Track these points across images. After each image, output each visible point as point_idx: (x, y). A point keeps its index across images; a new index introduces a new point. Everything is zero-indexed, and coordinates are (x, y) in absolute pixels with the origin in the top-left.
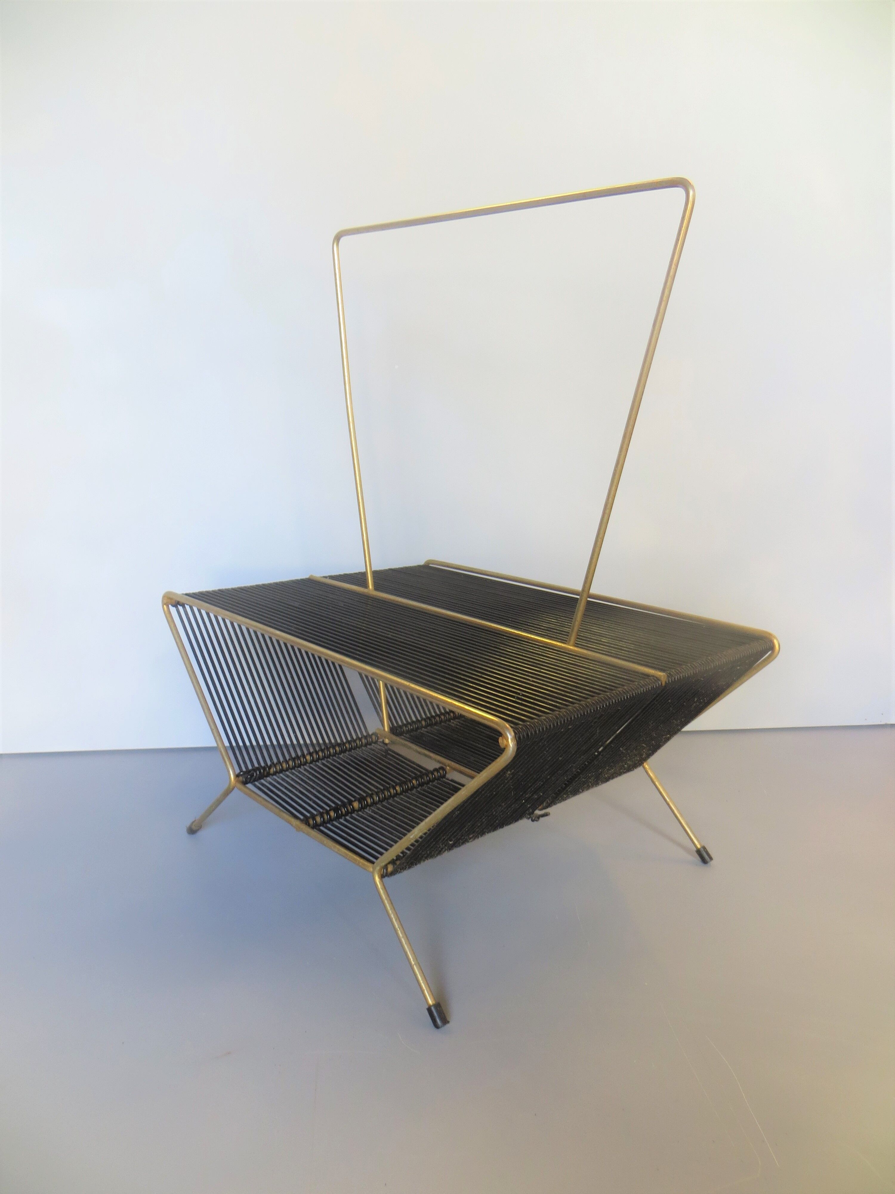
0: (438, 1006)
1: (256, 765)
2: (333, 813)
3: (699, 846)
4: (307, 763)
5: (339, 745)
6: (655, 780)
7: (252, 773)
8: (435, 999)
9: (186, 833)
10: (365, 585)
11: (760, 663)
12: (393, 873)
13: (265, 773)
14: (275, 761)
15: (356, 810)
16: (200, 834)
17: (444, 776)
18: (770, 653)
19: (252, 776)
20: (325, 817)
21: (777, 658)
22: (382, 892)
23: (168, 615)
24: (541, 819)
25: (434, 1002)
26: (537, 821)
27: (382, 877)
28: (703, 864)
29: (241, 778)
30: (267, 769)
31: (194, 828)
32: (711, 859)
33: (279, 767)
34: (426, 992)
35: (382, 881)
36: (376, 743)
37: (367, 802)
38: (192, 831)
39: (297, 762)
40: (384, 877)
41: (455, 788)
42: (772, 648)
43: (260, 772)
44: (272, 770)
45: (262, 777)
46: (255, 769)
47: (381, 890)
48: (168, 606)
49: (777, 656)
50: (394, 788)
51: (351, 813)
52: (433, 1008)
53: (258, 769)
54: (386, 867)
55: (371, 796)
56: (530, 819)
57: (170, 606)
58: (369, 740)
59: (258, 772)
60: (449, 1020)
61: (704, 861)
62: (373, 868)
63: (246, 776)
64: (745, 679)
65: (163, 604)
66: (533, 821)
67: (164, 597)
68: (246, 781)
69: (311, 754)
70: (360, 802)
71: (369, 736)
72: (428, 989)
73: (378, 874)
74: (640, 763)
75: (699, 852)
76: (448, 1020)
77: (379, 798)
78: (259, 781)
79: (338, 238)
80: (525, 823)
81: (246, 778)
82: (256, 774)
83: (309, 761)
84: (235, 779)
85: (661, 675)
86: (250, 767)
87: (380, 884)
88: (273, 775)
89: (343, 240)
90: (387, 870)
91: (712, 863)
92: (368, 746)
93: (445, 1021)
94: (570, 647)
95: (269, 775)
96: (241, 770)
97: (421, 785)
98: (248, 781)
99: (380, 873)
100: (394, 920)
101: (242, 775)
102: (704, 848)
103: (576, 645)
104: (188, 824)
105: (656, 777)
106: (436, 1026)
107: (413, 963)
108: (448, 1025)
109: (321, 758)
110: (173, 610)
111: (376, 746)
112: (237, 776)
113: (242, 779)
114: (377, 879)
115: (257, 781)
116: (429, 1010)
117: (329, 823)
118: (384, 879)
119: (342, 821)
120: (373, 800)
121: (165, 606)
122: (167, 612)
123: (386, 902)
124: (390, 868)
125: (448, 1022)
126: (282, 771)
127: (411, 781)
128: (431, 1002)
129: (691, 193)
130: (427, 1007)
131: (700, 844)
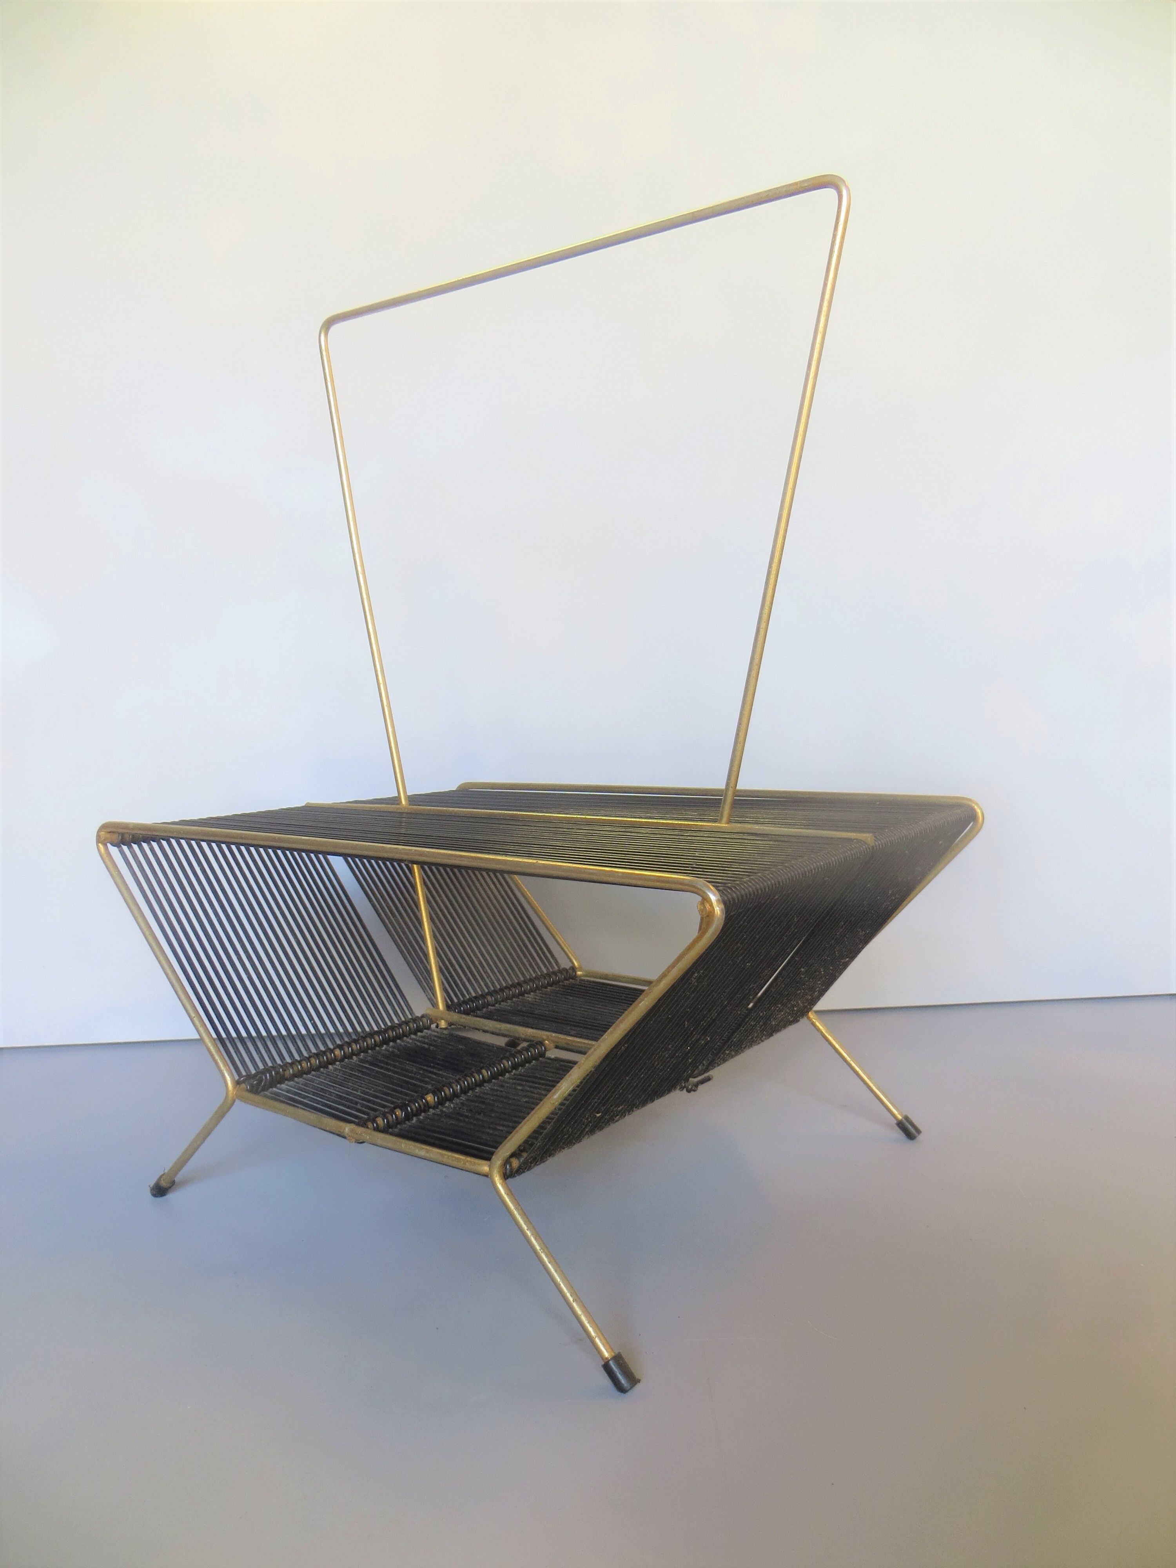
0: (618, 1358)
3: (900, 1117)
5: (378, 1033)
7: (260, 1078)
8: (612, 1350)
11: (962, 839)
12: (520, 1171)
13: (278, 1076)
15: (431, 1107)
16: (171, 1196)
17: (542, 1055)
18: (969, 827)
19: (261, 1081)
20: (390, 1117)
21: (980, 834)
22: (507, 1199)
23: (107, 858)
25: (612, 1354)
26: (694, 1091)
27: (505, 1178)
28: (909, 1140)
29: (242, 1087)
30: (279, 1072)
31: (164, 1184)
32: (918, 1131)
33: (296, 1069)
34: (597, 1340)
35: (506, 1184)
36: (429, 1028)
37: (443, 1095)
38: (160, 1191)
39: (320, 1060)
40: (508, 1178)
41: (565, 1067)
42: (971, 819)
43: (271, 1075)
44: (288, 1072)
45: (274, 1081)
47: (506, 1197)
48: (105, 845)
49: (981, 828)
50: (479, 1073)
52: (612, 1364)
54: (507, 1163)
55: (450, 1085)
57: (109, 845)
58: (419, 1025)
59: (268, 1075)
60: (639, 1378)
61: (910, 1136)
62: (490, 1166)
63: (250, 1083)
65: (99, 840)
66: (689, 1091)
67: (98, 831)
68: (251, 1089)
69: (339, 1047)
70: (435, 1094)
71: (415, 1020)
72: (600, 1336)
73: (499, 1172)
75: (901, 1125)
76: (637, 1377)
77: (461, 1088)
78: (273, 1090)
79: (326, 328)
80: (677, 1097)
81: (253, 1085)
82: (266, 1078)
83: (339, 1058)
84: (234, 1088)
85: (868, 837)
86: (261, 1067)
87: (503, 1188)
89: (335, 329)
90: (509, 1166)
91: (920, 1137)
92: (419, 1034)
93: (634, 1381)
94: (723, 825)
95: (283, 1079)
96: (241, 1075)
97: (515, 1066)
98: (255, 1089)
99: (501, 1172)
101: (243, 1082)
102: (906, 1118)
103: (730, 823)
104: (152, 1183)
106: (621, 1390)
107: (571, 1299)
108: (641, 1386)
110: (114, 850)
111: (429, 1032)
112: (238, 1083)
113: (246, 1087)
114: (497, 1180)
115: (269, 1089)
116: (607, 1367)
117: (397, 1127)
118: (508, 1182)
120: (453, 1090)
121: (101, 846)
122: (105, 856)
123: (516, 1213)
124: (515, 1163)
125: (639, 1381)
126: (302, 1073)
127: (500, 1062)
128: (607, 1354)
129: (845, 193)
130: (603, 1363)
131: (900, 1113)
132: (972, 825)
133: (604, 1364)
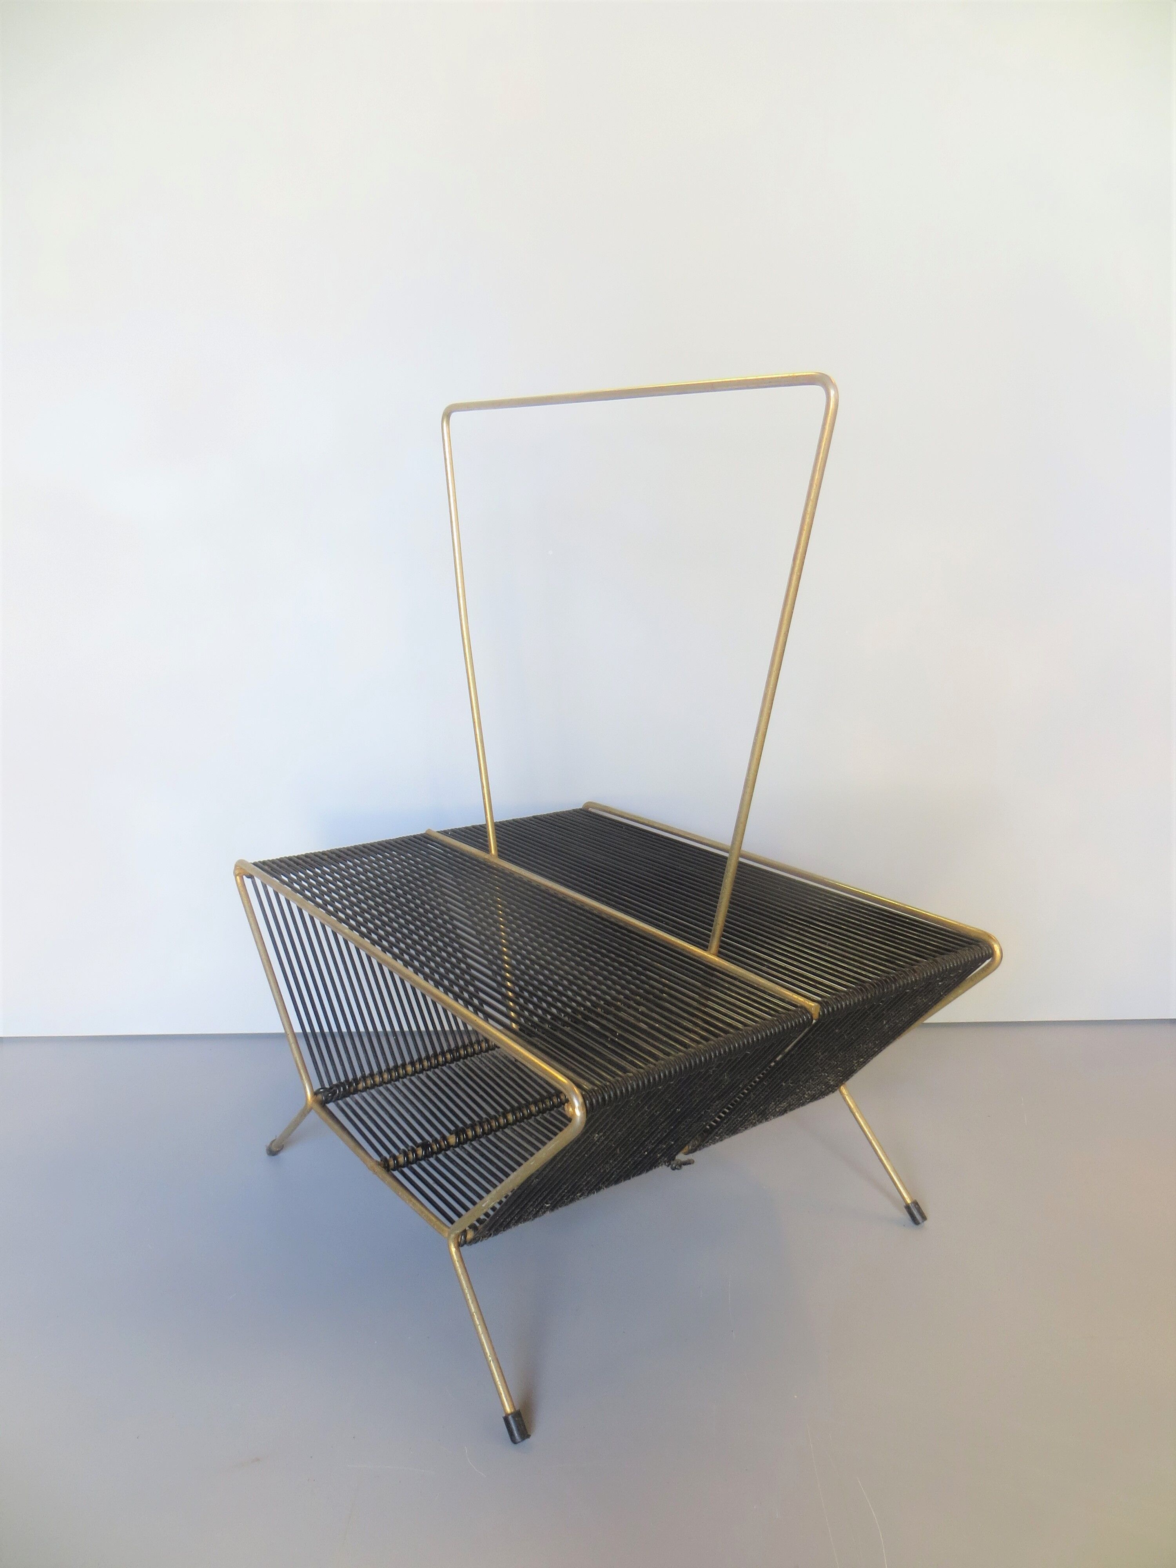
0: (517, 1415)
1: (343, 1079)
2: (421, 1150)
3: (909, 1201)
4: (408, 1075)
6: (855, 1111)
7: (334, 1090)
8: (514, 1406)
9: (266, 1155)
10: (486, 848)
11: (978, 973)
12: (474, 1241)
13: (352, 1089)
14: (367, 1072)
15: (452, 1146)
16: (282, 1155)
18: (988, 961)
19: (334, 1093)
20: (409, 1156)
21: (995, 971)
22: (457, 1264)
23: (241, 889)
24: (684, 1167)
25: (512, 1411)
26: (678, 1169)
27: (459, 1246)
28: (914, 1225)
29: (320, 1097)
30: (354, 1084)
31: (274, 1149)
32: (924, 1218)
33: (370, 1082)
34: (503, 1395)
35: (460, 1251)
37: (467, 1135)
38: (273, 1152)
39: (393, 1074)
40: (462, 1246)
42: (991, 954)
43: (345, 1088)
44: (361, 1085)
45: (347, 1094)
46: (340, 1084)
47: (457, 1263)
48: (241, 878)
49: (996, 968)
50: (505, 1117)
51: (446, 1150)
52: (511, 1418)
53: (342, 1084)
54: (465, 1232)
55: (473, 1127)
56: (670, 1167)
57: (244, 877)
59: (343, 1088)
60: (531, 1434)
61: (915, 1221)
62: (448, 1234)
63: (327, 1093)
64: (960, 991)
65: (236, 875)
66: (674, 1169)
67: (236, 866)
68: (326, 1099)
69: (413, 1063)
70: (458, 1135)
72: (507, 1393)
73: (453, 1242)
74: (831, 1088)
75: (908, 1209)
76: (529, 1433)
77: (483, 1130)
78: (344, 1099)
79: (447, 415)
80: (662, 1171)
81: (327, 1097)
82: (339, 1091)
83: (410, 1073)
84: (312, 1097)
85: (813, 1005)
86: (335, 1082)
87: (456, 1254)
88: (361, 1091)
89: (454, 416)
90: (465, 1237)
91: (927, 1223)
93: (525, 1435)
94: (710, 956)
95: (356, 1091)
96: (323, 1087)
98: (329, 1099)
99: (456, 1241)
100: (470, 1301)
101: (321, 1093)
102: (916, 1203)
103: (720, 954)
104: (267, 1144)
105: (856, 1106)
106: (514, 1441)
107: (490, 1357)
108: (527, 1441)
109: (427, 1069)
110: (248, 882)
112: (316, 1094)
113: (320, 1099)
114: (453, 1249)
115: (341, 1099)
116: (506, 1419)
117: (416, 1163)
118: (461, 1248)
119: (432, 1160)
120: (475, 1132)
121: (238, 877)
122: (239, 885)
123: (462, 1277)
124: (470, 1235)
125: (528, 1436)
126: (374, 1086)
127: (528, 1107)
128: (509, 1410)
129: (832, 393)
130: (504, 1415)
131: (911, 1198)
132: (990, 961)
133: (505, 1417)
